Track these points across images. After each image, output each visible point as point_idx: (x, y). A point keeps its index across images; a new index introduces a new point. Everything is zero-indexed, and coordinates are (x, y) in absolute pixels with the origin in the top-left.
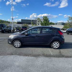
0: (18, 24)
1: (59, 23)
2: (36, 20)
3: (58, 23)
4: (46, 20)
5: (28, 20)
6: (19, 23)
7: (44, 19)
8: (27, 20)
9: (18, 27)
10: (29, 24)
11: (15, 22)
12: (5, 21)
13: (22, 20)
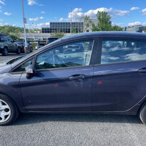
0: (43, 32)
1: (133, 27)
2: (82, 23)
3: (129, 27)
4: (104, 19)
5: (64, 23)
6: (45, 30)
7: (99, 19)
8: (61, 23)
9: (44, 39)
10: (67, 32)
11: (39, 30)
12: (17, 28)
13: (51, 23)
